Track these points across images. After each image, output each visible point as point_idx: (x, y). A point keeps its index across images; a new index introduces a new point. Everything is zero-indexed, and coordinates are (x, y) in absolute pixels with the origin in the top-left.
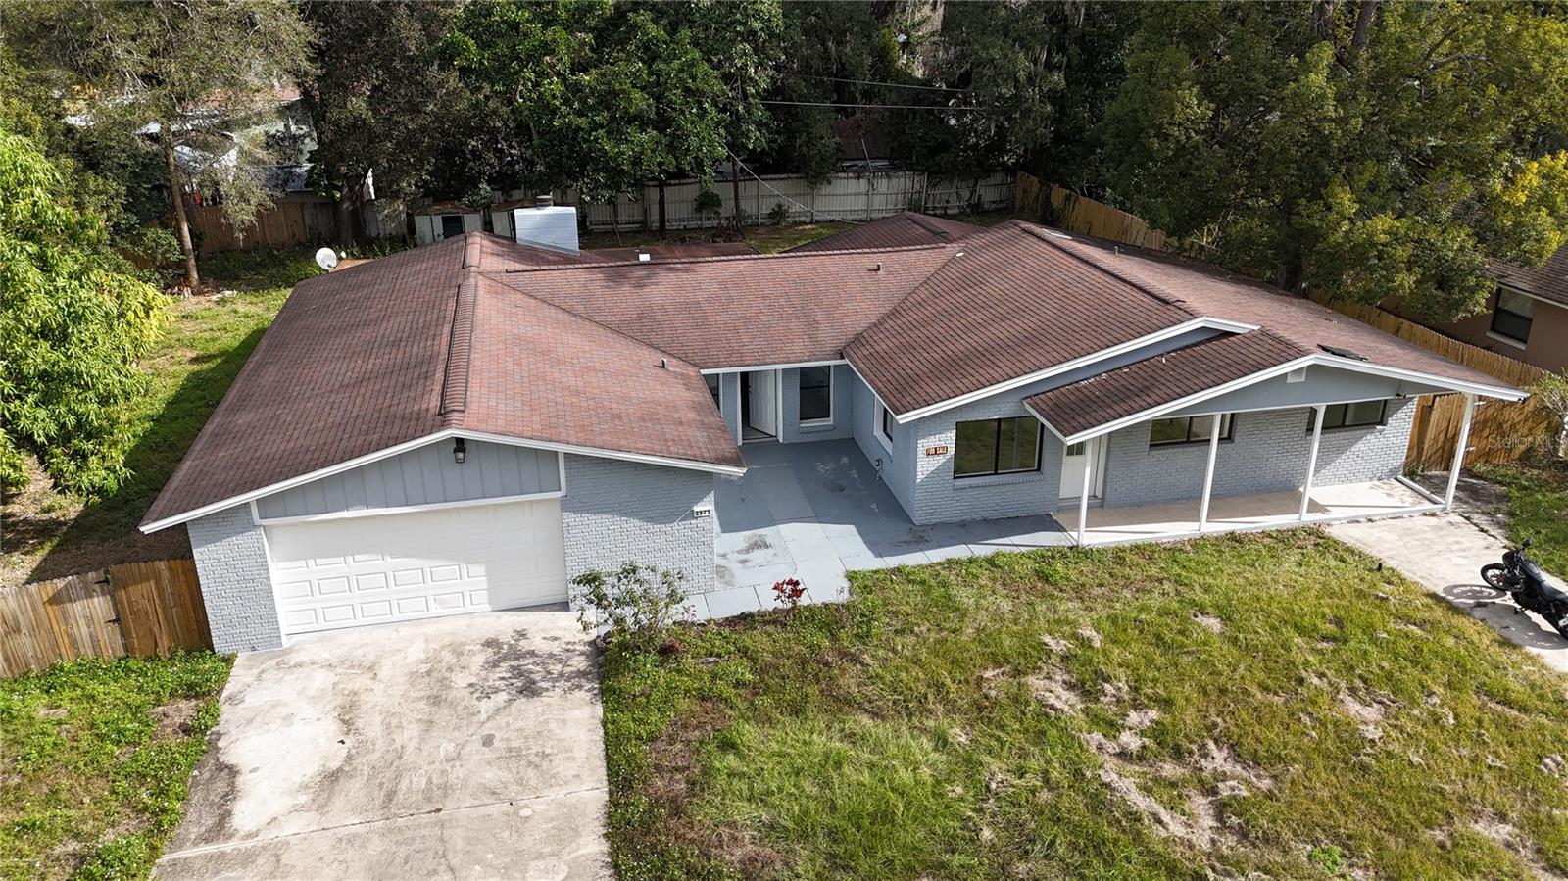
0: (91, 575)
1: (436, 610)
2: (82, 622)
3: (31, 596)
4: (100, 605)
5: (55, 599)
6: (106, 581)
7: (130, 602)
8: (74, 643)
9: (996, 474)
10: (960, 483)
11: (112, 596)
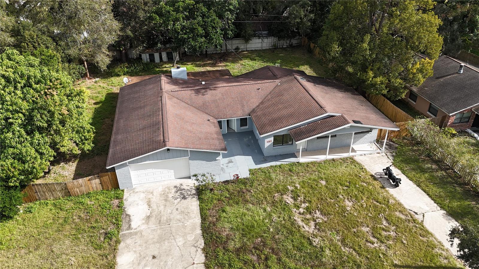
0: (96, 175)
1: (163, 179)
2: (94, 184)
3: (84, 180)
4: (97, 181)
5: (89, 180)
6: (99, 176)
7: (103, 180)
8: (93, 188)
9: (283, 145)
10: (275, 147)
11: (100, 179)
